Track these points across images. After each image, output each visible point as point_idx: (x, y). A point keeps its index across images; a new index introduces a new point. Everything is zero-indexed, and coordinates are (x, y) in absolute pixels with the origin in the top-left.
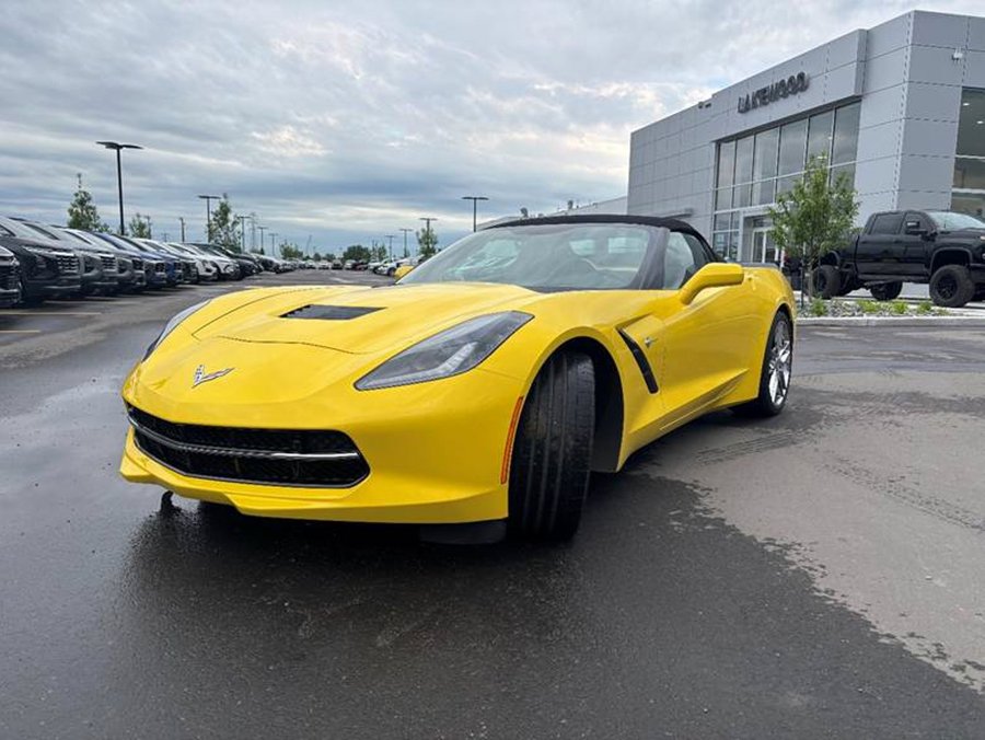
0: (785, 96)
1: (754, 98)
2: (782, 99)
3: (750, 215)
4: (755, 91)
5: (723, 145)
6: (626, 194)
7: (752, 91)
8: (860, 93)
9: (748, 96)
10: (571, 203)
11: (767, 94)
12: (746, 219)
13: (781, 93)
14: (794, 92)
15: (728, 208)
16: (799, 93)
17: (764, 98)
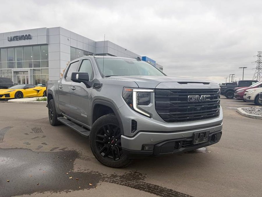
0: (24, 39)
1: (13, 38)
2: (23, 40)
3: (15, 71)
4: (14, 36)
7: (13, 36)
8: (47, 43)
9: (11, 37)
11: (18, 37)
12: (14, 72)
13: (23, 38)
14: (27, 39)
15: (6, 68)
16: (29, 40)
17: (17, 38)
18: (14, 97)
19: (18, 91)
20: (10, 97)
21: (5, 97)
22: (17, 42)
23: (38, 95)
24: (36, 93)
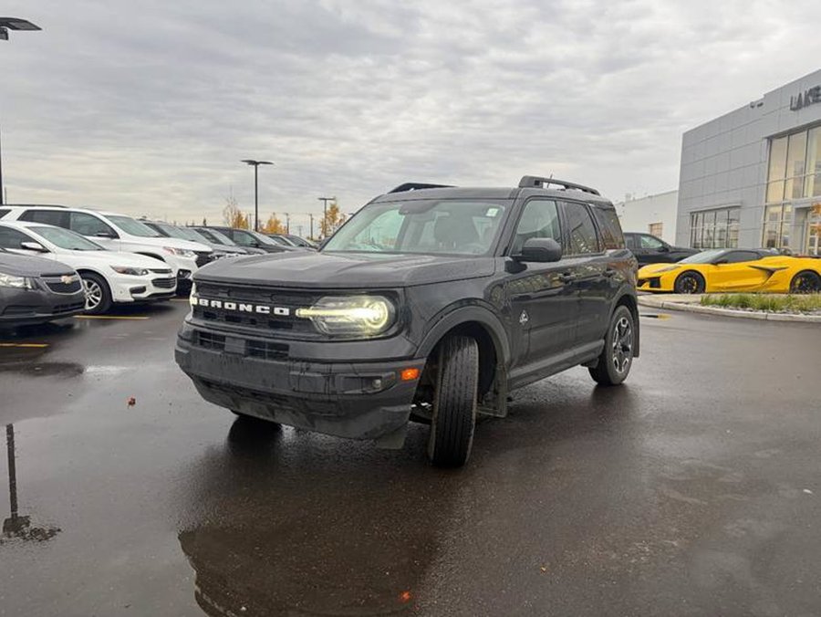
1: (807, 96)
3: (802, 205)
4: (808, 90)
5: (775, 142)
6: (677, 188)
7: (804, 90)
9: (800, 95)
10: (628, 196)
17: (817, 96)
18: (672, 289)
19: (687, 271)
20: (659, 286)
21: (651, 286)
22: (816, 105)
23: (769, 286)
24: (759, 280)
